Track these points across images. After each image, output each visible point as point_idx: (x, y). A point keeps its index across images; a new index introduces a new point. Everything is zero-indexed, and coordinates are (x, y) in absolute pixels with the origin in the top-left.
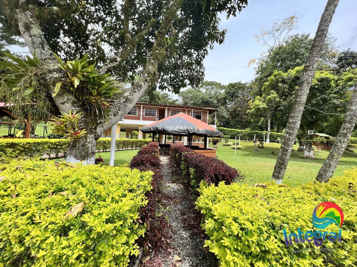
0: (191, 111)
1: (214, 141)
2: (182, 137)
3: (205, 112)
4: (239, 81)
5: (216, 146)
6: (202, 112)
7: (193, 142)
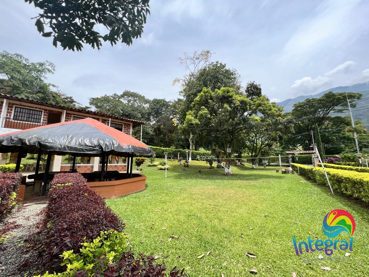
0: (107, 121)
1: (138, 162)
2: (92, 158)
3: (128, 124)
4: (164, 98)
5: (141, 167)
6: (123, 124)
7: (108, 165)
